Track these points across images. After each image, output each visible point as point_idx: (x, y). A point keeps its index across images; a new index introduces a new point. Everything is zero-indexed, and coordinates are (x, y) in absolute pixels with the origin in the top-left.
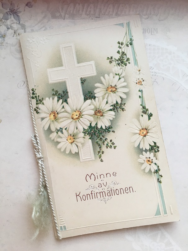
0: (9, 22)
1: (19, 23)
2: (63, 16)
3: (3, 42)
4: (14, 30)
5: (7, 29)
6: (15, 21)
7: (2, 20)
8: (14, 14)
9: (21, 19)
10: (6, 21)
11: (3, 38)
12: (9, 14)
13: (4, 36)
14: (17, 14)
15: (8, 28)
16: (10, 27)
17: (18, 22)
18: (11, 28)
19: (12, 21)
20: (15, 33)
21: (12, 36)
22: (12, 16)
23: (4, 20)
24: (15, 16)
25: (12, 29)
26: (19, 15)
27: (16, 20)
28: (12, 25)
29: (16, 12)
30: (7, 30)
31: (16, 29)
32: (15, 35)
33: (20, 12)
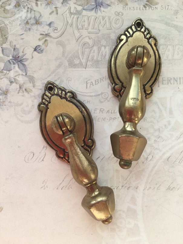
0: (12, 74)
1: (26, 74)
2: (84, 64)
3: (4, 100)
4: (20, 85)
5: (9, 83)
6: (20, 72)
7: (3, 71)
8: (19, 63)
9: (29, 69)
10: (8, 72)
11: (4, 96)
12: (12, 63)
13: (7, 92)
14: (22, 62)
15: (11, 82)
16: (13, 80)
17: (24, 74)
18: (16, 81)
19: (17, 72)
20: (20, 88)
21: (17, 92)
22: (16, 66)
23: (5, 72)
24: (21, 65)
25: (16, 83)
26: (25, 63)
27: (22, 70)
28: (17, 78)
29: (21, 60)
30: (11, 85)
31: (22, 82)
32: (21, 91)
33: (27, 59)
